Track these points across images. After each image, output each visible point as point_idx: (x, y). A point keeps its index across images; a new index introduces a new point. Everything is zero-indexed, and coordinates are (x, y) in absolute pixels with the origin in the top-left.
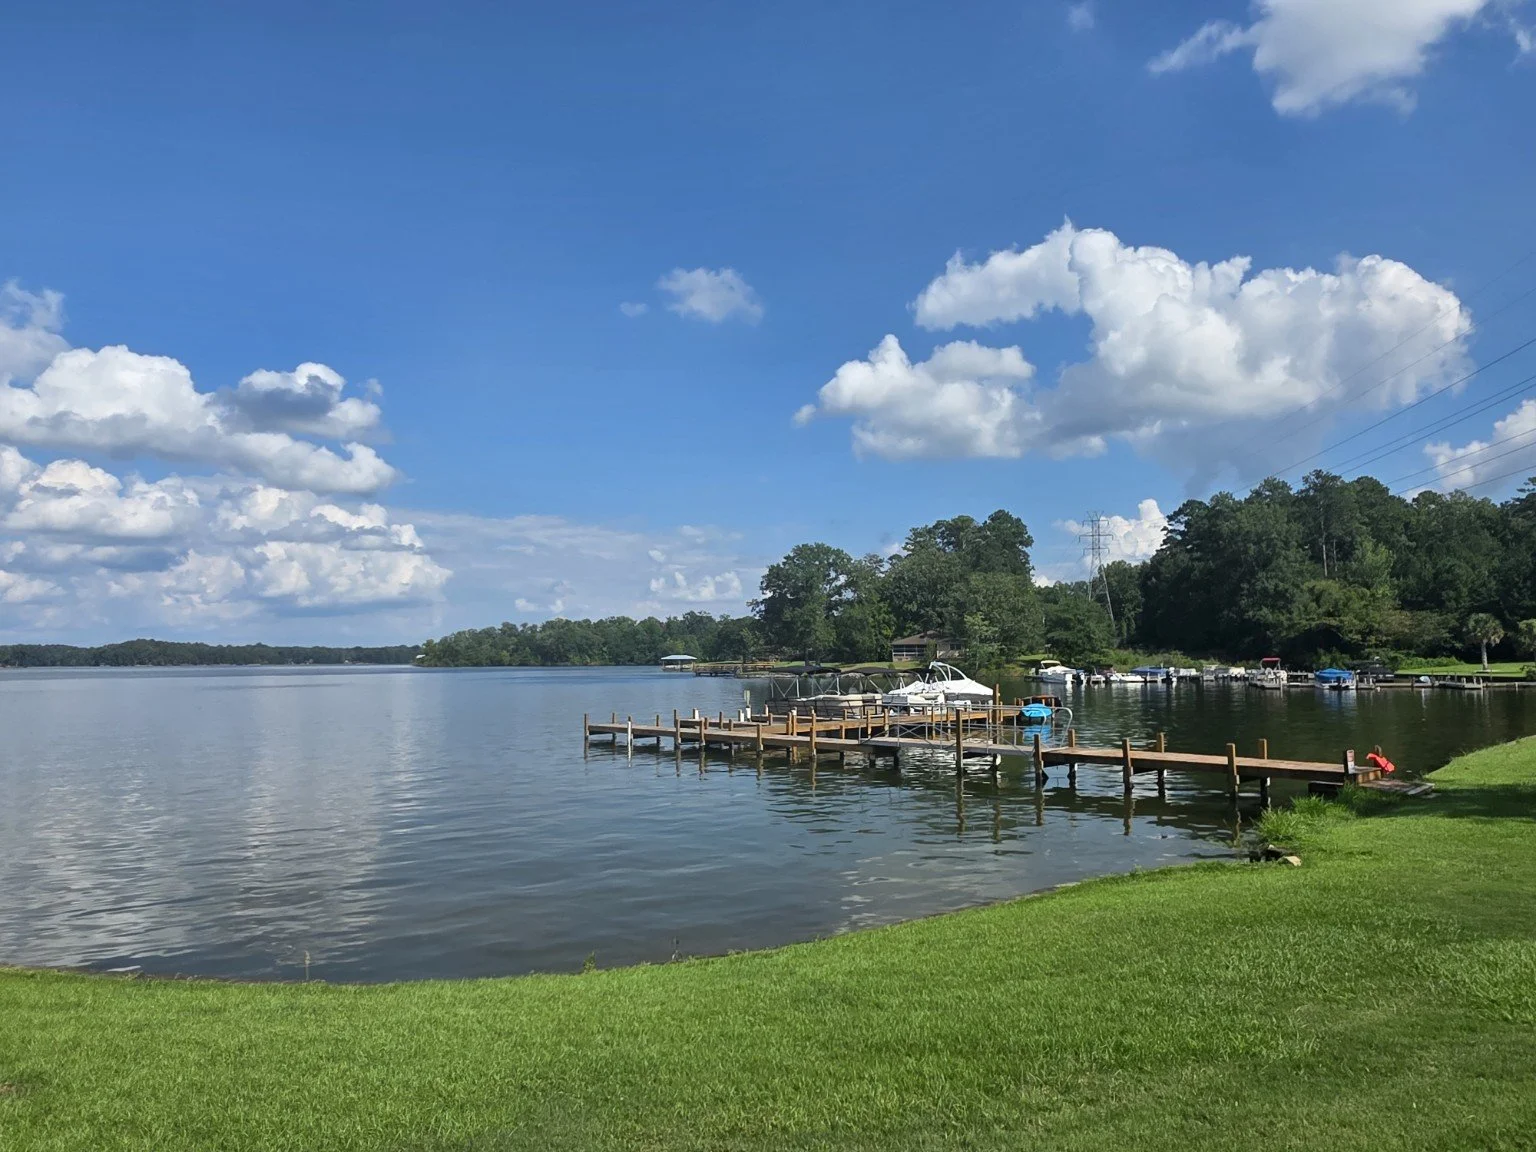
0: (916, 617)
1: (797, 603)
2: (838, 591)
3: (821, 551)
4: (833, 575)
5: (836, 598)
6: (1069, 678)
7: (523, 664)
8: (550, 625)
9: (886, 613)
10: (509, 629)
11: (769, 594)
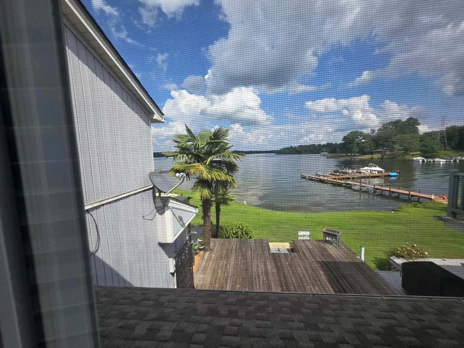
0: (382, 145)
1: (350, 143)
2: (360, 140)
3: (357, 132)
4: (359, 137)
5: (360, 142)
6: (421, 160)
7: (294, 154)
8: (299, 146)
9: (373, 144)
10: (291, 147)
11: (344, 142)
